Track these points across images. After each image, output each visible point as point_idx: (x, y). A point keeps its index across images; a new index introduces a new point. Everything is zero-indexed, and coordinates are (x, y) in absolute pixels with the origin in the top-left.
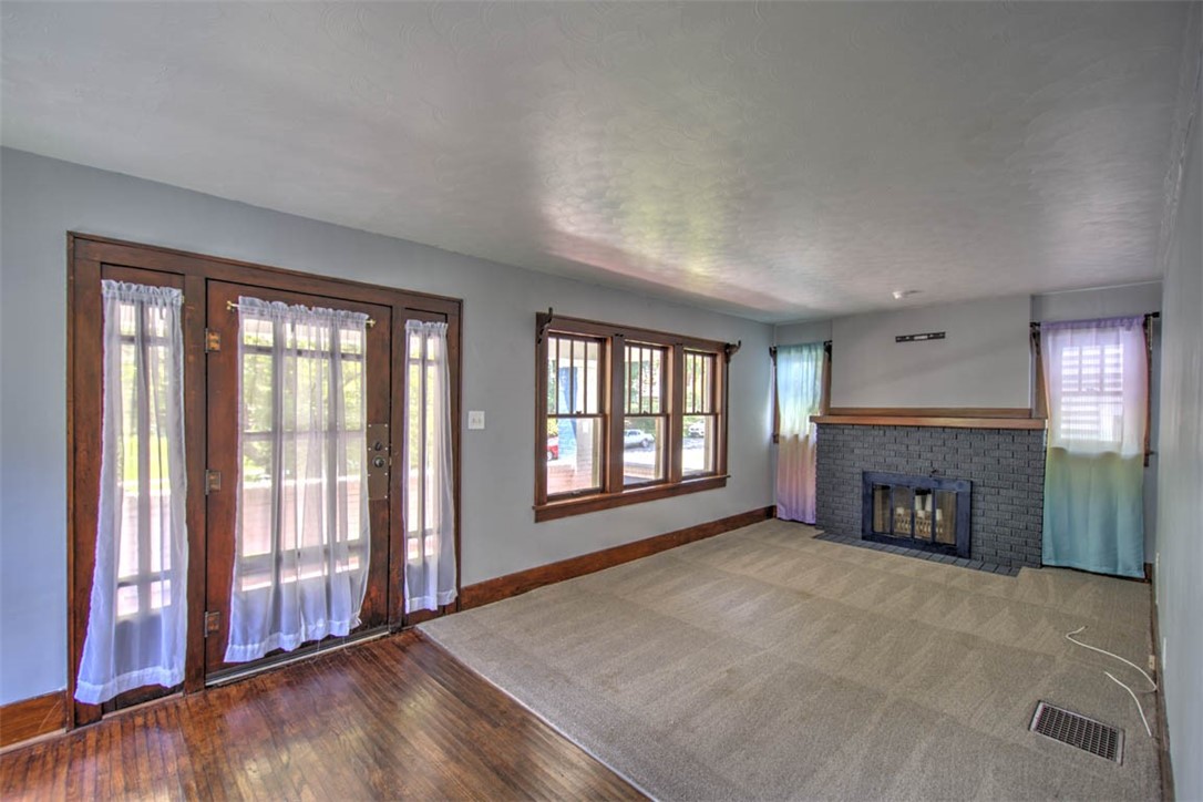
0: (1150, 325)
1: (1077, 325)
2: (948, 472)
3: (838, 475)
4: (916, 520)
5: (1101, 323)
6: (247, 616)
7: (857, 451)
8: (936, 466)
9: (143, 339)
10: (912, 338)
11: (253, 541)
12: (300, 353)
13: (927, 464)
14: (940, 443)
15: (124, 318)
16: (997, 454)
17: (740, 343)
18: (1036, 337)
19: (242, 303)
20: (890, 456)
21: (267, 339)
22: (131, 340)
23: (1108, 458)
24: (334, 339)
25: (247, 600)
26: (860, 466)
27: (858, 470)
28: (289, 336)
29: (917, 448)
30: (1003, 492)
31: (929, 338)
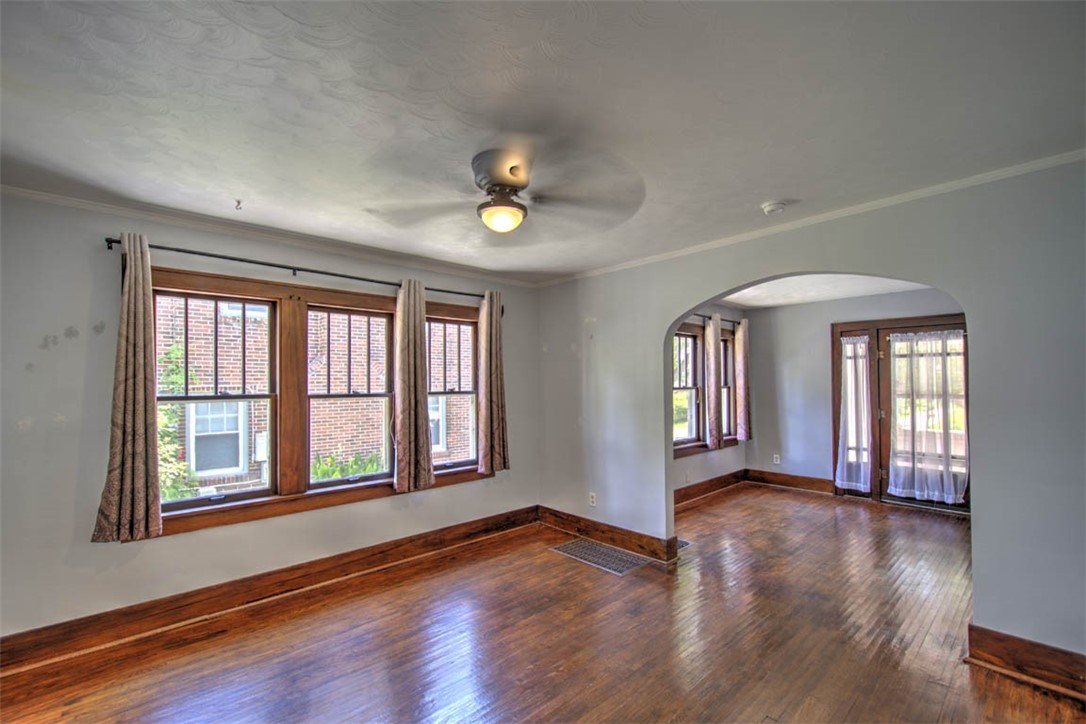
6: (896, 475)
9: (855, 357)
11: (900, 444)
12: (922, 355)
15: (848, 350)
19: (892, 337)
21: (904, 351)
22: (850, 358)
24: (944, 346)
25: (897, 469)
28: (915, 348)
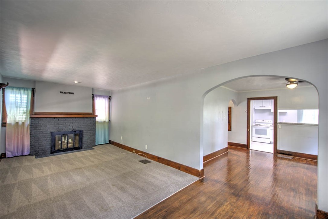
0: (110, 98)
1: (100, 96)
2: (77, 129)
3: (40, 135)
4: (69, 143)
5: (103, 97)
7: (48, 126)
8: (74, 127)
10: (65, 93)
13: (71, 127)
14: (75, 121)
16: (88, 123)
17: (8, 83)
18: (93, 97)
20: (60, 126)
23: (105, 122)
26: (49, 131)
27: (49, 132)
29: (69, 123)
30: (89, 131)
31: (70, 94)
